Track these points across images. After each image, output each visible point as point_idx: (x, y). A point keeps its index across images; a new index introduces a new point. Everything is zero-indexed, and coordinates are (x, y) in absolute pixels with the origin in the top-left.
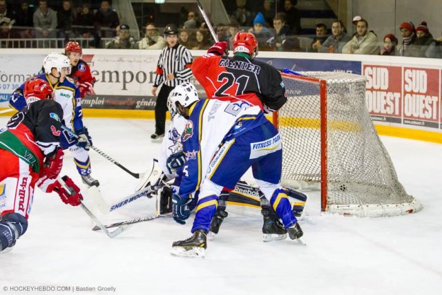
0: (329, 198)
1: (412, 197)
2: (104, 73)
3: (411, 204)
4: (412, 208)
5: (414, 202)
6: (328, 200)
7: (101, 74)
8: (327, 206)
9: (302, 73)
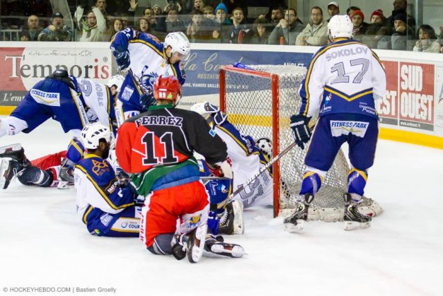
0: (282, 201)
1: (371, 199)
2: (35, 67)
3: (371, 207)
4: (372, 212)
5: (373, 205)
6: (281, 204)
7: (32, 69)
8: (280, 210)
9: (252, 66)
